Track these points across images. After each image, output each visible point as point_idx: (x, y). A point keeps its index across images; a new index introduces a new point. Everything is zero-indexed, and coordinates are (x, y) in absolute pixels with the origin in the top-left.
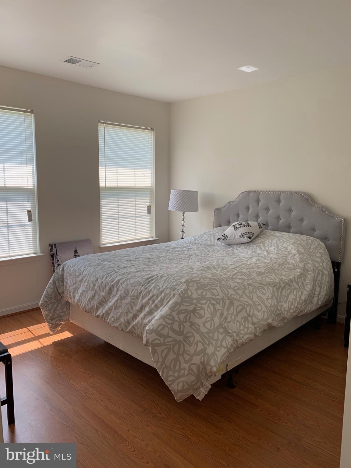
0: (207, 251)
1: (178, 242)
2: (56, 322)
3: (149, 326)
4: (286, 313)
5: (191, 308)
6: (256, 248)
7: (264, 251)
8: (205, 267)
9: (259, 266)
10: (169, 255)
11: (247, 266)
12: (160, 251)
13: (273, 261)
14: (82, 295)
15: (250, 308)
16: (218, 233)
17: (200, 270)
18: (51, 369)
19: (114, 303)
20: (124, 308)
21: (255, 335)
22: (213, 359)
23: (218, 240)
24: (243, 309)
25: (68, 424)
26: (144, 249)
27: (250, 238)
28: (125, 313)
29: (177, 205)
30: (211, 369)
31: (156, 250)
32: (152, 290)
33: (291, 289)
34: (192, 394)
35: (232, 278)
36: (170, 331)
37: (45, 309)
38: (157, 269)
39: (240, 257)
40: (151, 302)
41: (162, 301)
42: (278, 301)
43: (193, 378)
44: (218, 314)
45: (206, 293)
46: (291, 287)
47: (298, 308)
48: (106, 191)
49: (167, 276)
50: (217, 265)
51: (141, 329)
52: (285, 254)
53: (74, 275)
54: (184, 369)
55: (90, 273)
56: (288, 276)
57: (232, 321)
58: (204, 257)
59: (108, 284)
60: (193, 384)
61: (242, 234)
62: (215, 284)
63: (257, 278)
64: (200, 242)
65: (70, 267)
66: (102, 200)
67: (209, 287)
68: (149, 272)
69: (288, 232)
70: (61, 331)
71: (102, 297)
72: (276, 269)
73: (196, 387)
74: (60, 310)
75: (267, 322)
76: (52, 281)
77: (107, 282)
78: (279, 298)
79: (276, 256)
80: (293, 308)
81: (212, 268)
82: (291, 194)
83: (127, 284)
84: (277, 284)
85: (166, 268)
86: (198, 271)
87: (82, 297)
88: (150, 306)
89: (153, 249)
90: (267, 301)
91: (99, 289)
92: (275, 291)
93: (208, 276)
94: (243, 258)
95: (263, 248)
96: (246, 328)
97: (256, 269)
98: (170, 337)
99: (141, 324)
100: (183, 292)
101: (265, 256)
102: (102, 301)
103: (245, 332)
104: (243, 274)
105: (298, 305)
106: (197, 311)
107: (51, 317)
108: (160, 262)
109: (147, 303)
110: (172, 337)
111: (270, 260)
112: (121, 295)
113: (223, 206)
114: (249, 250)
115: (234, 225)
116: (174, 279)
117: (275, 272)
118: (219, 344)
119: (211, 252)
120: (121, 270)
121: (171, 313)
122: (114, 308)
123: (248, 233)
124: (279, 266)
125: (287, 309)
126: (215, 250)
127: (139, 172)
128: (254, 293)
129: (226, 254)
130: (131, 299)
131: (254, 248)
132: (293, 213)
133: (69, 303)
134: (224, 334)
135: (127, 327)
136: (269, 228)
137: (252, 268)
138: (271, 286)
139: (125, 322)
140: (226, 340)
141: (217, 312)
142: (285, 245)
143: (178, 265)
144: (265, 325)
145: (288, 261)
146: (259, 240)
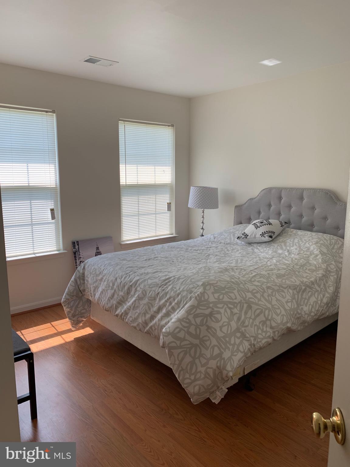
0: (226, 250)
1: (197, 240)
2: (77, 318)
3: (166, 329)
4: (306, 316)
5: (207, 312)
6: (277, 248)
7: (285, 250)
8: (223, 269)
9: (279, 268)
10: (188, 255)
11: (267, 267)
12: (178, 249)
13: (294, 262)
14: (102, 294)
15: (269, 312)
16: (238, 232)
17: (218, 272)
18: (72, 366)
19: (133, 303)
20: (142, 309)
21: (274, 340)
22: (229, 363)
23: (238, 238)
24: (261, 312)
25: (88, 421)
26: (162, 247)
27: (271, 237)
28: (143, 313)
29: (196, 202)
30: (227, 374)
31: (174, 249)
32: (169, 292)
33: (312, 291)
34: (209, 398)
35: (250, 281)
36: (186, 334)
37: (67, 306)
38: (174, 270)
39: (259, 257)
40: (168, 304)
41: (178, 304)
42: (298, 305)
43: (209, 382)
44: (235, 318)
45: (223, 297)
46: (312, 289)
47: (320, 311)
48: (126, 188)
49: (184, 278)
50: (236, 266)
51: (158, 330)
52: (307, 255)
53: (94, 274)
54: (200, 372)
55: (110, 272)
56: (310, 278)
57: (250, 326)
58: (223, 256)
59: (127, 284)
60: (209, 387)
61: (262, 233)
62: (233, 288)
63: (276, 281)
64: (219, 241)
65: (90, 265)
66: (123, 198)
67: (227, 290)
68: (166, 273)
69: (311, 231)
70: (83, 328)
71: (121, 297)
72: (297, 271)
73: (212, 390)
74: (82, 307)
75: (285, 326)
76: (73, 279)
77: (125, 282)
78: (299, 301)
79: (297, 257)
80: (314, 311)
81: (230, 269)
82: (314, 191)
83: (145, 285)
84: (297, 287)
85: (184, 269)
86: (215, 273)
87: (102, 296)
88: (167, 308)
89: (171, 248)
90: (287, 304)
91: (118, 288)
92: (296, 294)
93: (226, 278)
94: (263, 259)
95: (284, 248)
96: (264, 332)
97: (276, 271)
98: (187, 340)
99: (159, 325)
100: (200, 295)
101: (287, 256)
102: (121, 300)
103: (263, 336)
104: (262, 276)
105: (320, 308)
106: (214, 315)
107: (72, 314)
108: (178, 262)
109: (164, 305)
110: (188, 341)
111: (290, 261)
112: (138, 295)
113: (244, 203)
114: (269, 250)
115: (254, 223)
116: (191, 281)
117: (296, 274)
118: (235, 349)
119: (230, 251)
120: (139, 270)
121: (188, 316)
122: (132, 308)
123: (269, 232)
124: (300, 268)
125: (307, 312)
126: (234, 249)
127: (159, 169)
128: (273, 296)
129: (245, 254)
130: (149, 299)
131: (275, 247)
132: (316, 211)
133: (90, 301)
134: (241, 339)
135: (144, 328)
136: (291, 226)
137: (272, 270)
138: (292, 289)
139: (143, 322)
140: (243, 344)
141: (234, 316)
142: (307, 245)
143: (196, 266)
144: (283, 329)
145: (310, 262)
146: (280, 239)
